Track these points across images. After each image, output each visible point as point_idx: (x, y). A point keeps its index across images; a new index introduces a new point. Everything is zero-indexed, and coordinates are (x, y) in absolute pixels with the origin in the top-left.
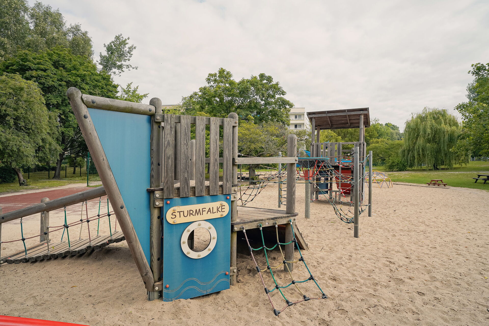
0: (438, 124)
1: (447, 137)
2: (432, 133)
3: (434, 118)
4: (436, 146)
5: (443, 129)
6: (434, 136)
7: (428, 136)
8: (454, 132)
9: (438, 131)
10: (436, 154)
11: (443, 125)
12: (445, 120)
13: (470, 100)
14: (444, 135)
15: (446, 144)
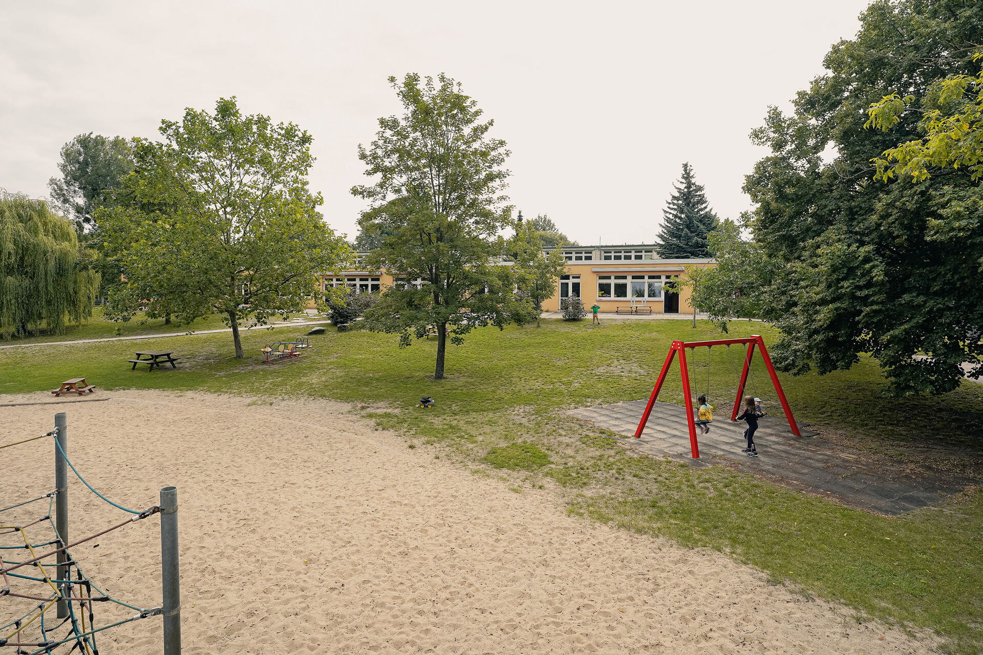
0: (29, 231)
1: (52, 264)
2: (17, 253)
3: (19, 216)
4: (26, 282)
5: (43, 246)
6: (22, 259)
7: (9, 258)
8: (66, 254)
9: (31, 247)
10: (28, 301)
11: (41, 236)
12: (45, 224)
13: (66, 176)
14: (47, 260)
15: (50, 279)
